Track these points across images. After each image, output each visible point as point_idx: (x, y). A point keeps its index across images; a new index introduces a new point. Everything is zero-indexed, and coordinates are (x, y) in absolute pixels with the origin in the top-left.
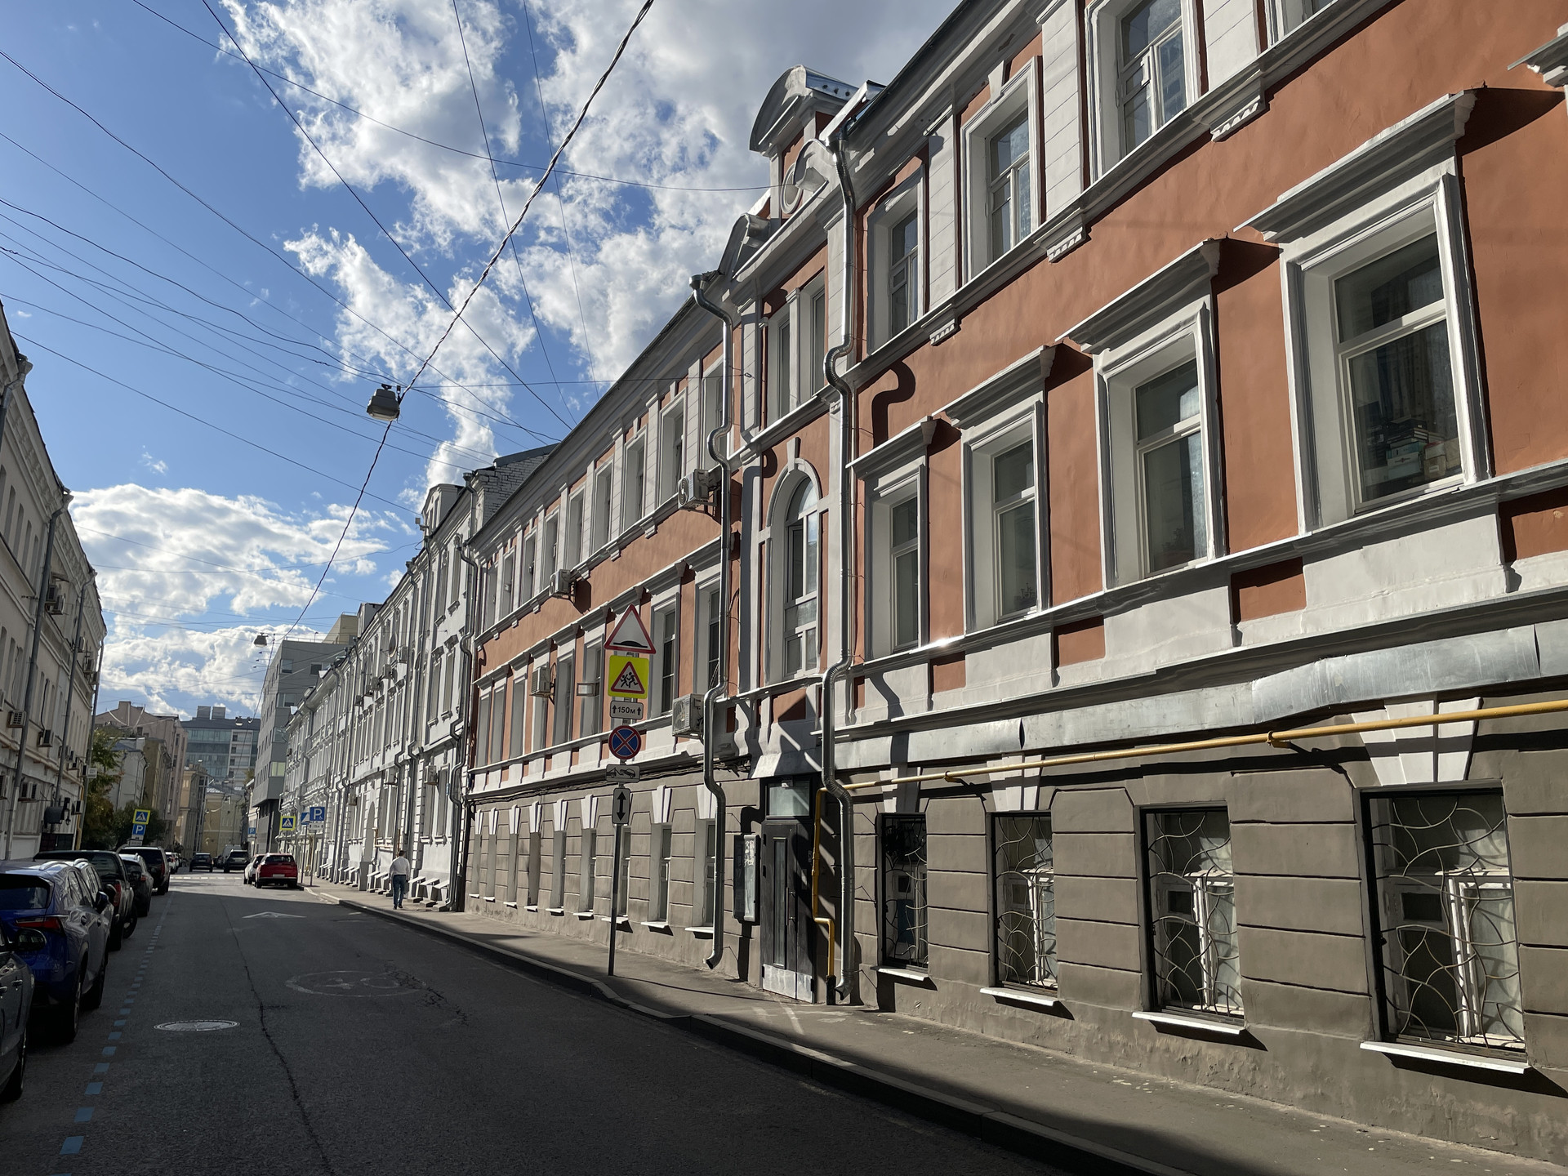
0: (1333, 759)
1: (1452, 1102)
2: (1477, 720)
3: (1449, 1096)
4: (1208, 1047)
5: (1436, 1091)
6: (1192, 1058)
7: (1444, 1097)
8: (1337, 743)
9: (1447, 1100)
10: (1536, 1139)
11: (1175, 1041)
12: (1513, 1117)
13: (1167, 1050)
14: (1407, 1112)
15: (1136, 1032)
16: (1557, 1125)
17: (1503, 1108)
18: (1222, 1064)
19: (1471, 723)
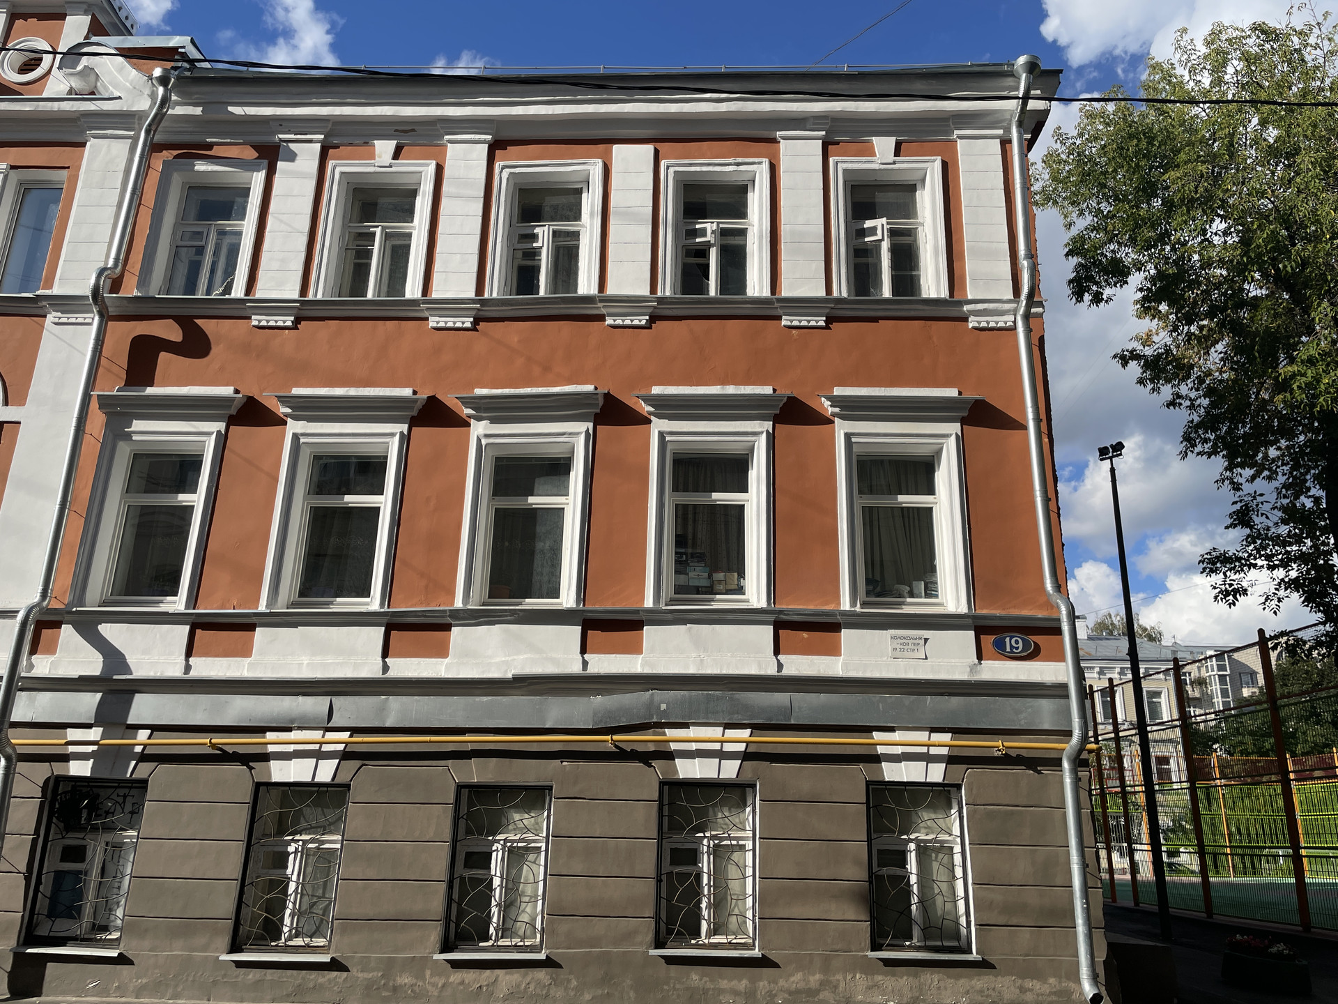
0: (645, 758)
1: (706, 982)
2: (748, 743)
3: (705, 979)
4: (506, 974)
5: (695, 977)
6: (487, 985)
7: (701, 980)
8: (652, 748)
9: (703, 982)
10: (759, 997)
11: (470, 975)
12: (746, 986)
13: (462, 983)
14: (673, 994)
15: (428, 973)
16: (772, 985)
17: (740, 981)
18: (518, 986)
19: (745, 744)
